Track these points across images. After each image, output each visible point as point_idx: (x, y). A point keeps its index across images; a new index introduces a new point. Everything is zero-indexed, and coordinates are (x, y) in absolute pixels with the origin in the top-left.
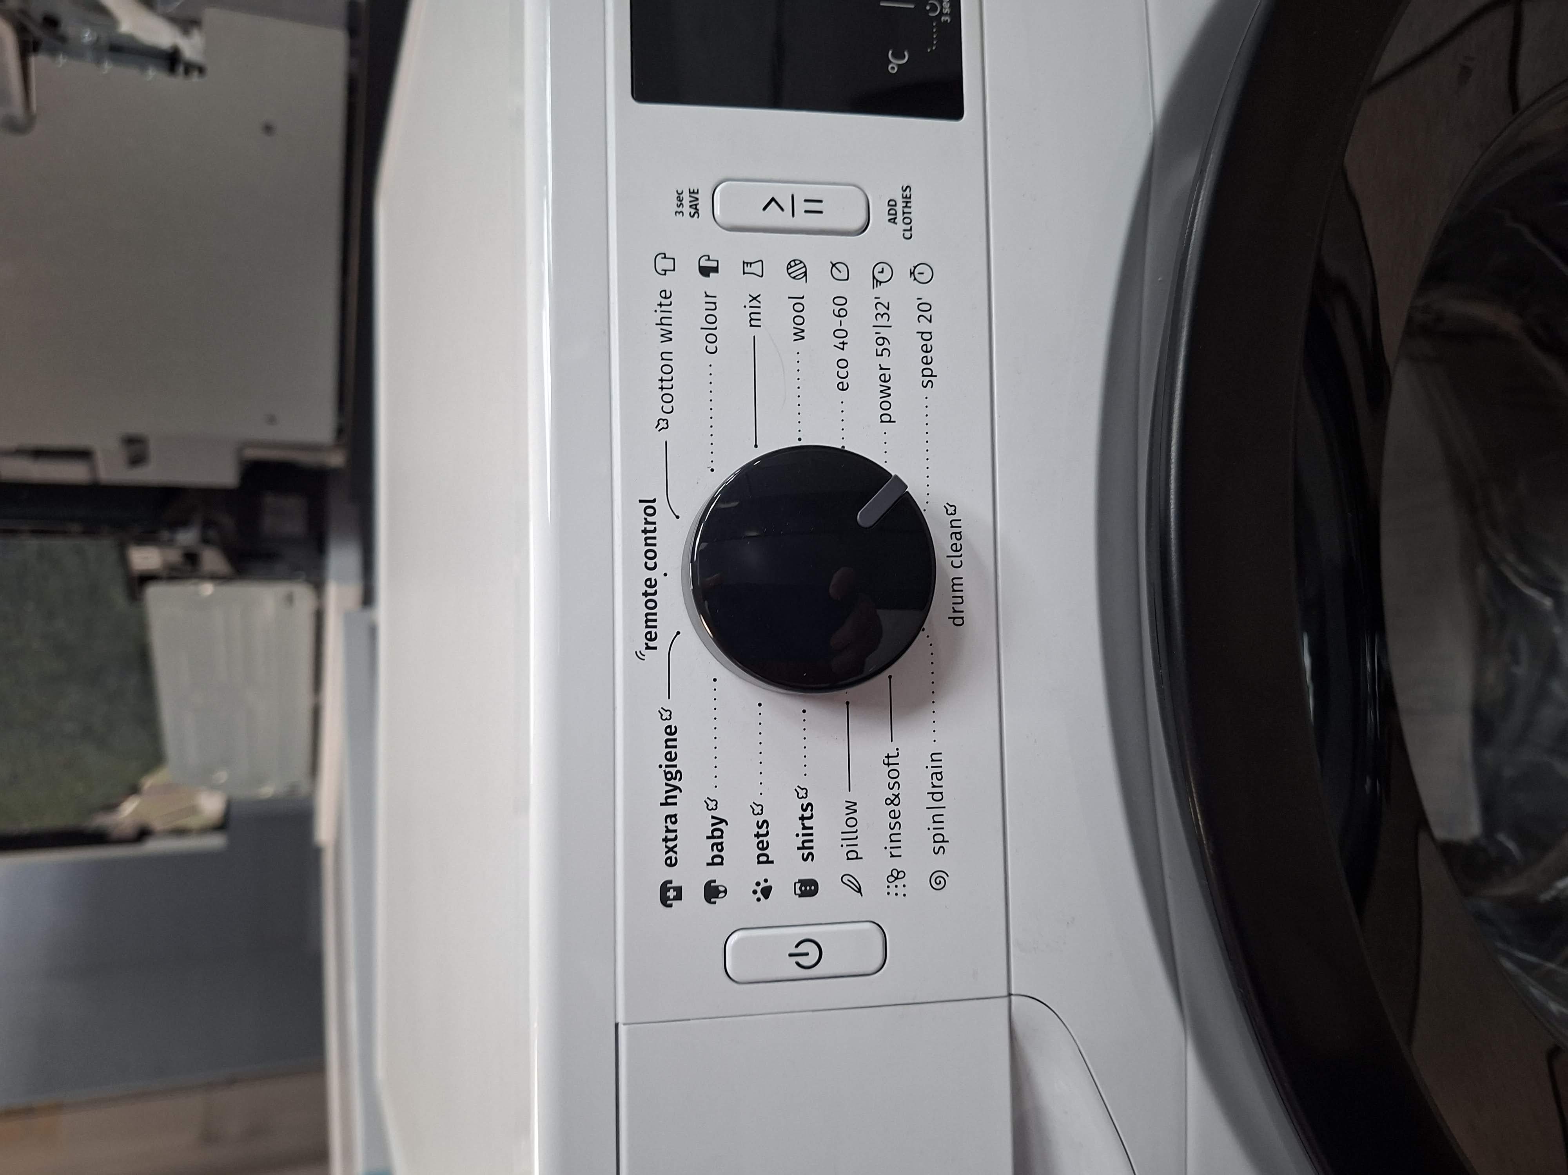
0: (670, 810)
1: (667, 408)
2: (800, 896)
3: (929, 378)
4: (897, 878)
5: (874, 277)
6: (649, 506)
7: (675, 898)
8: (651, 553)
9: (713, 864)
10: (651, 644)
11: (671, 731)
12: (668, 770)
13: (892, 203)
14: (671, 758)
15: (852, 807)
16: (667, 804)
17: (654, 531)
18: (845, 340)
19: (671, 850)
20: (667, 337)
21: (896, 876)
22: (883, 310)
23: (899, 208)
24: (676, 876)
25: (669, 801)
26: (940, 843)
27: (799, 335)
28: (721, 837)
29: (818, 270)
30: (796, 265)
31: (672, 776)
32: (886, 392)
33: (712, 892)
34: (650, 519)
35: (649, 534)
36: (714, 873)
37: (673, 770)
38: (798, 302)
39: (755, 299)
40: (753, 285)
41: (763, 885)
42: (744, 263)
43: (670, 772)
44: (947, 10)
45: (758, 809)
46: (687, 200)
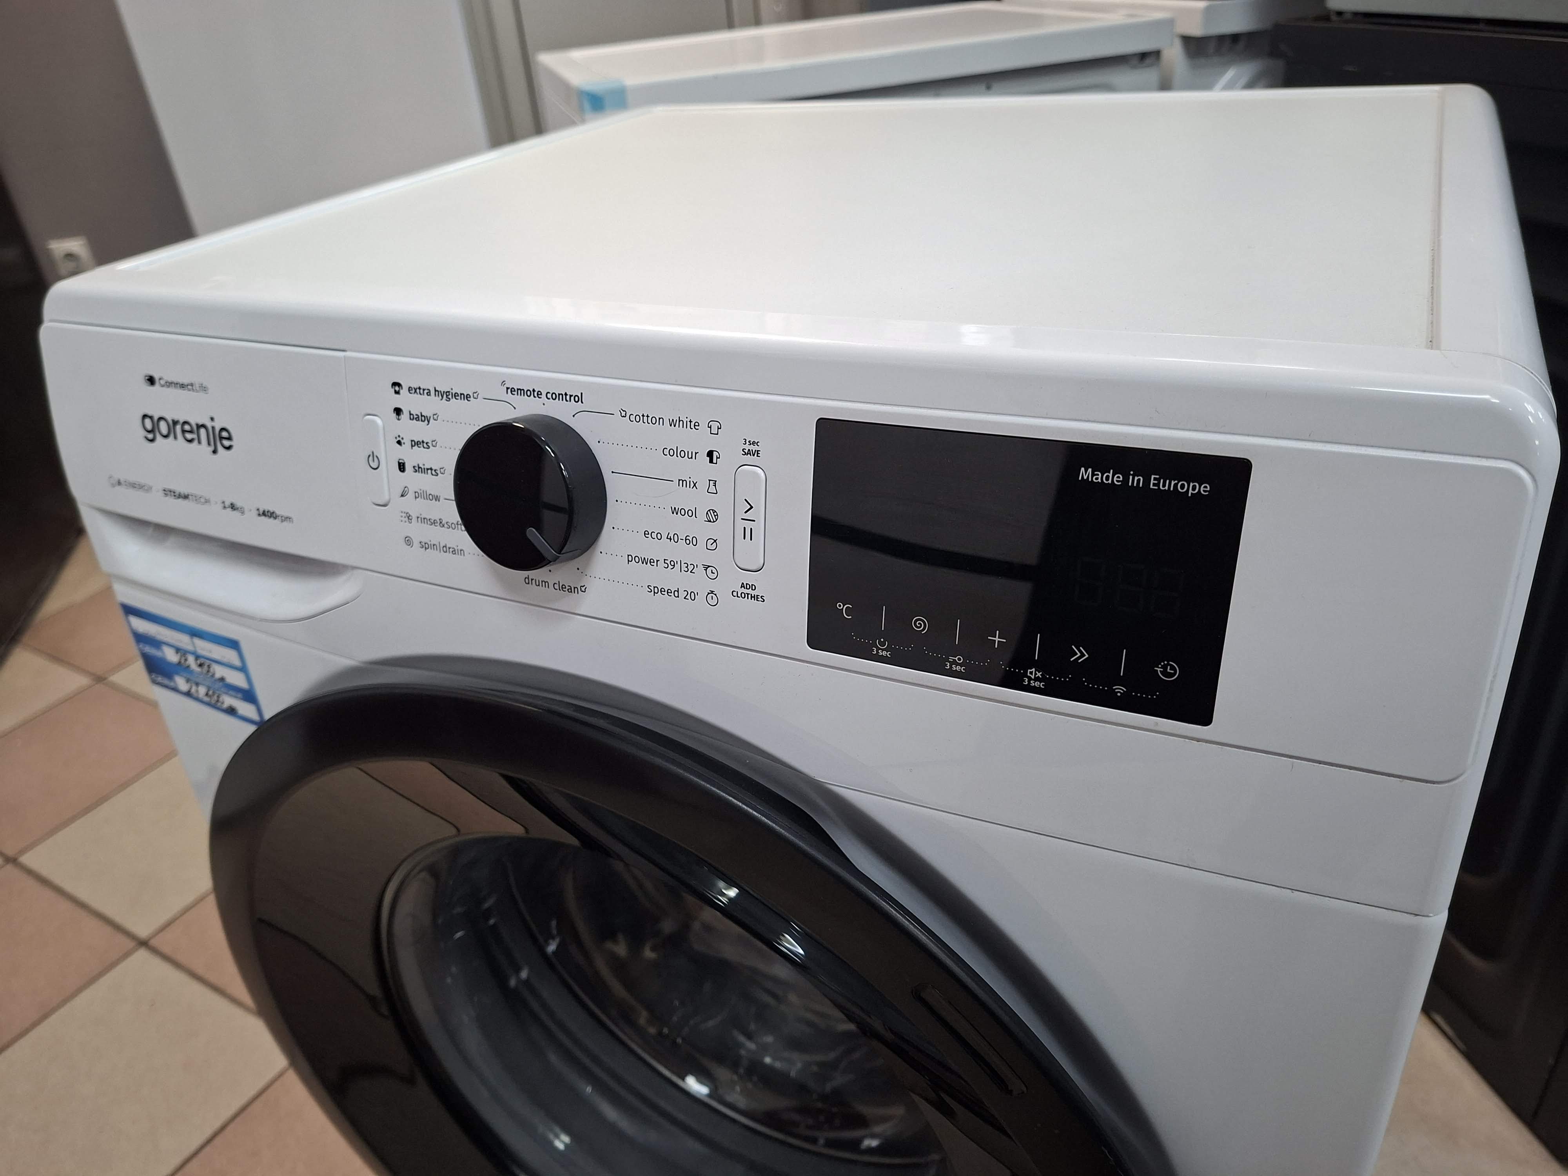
0: (433, 392)
1: (633, 418)
2: (399, 462)
3: (655, 591)
4: (408, 518)
5: (709, 566)
6: (579, 399)
7: (395, 391)
8: (555, 396)
9: (410, 414)
10: (509, 390)
11: (467, 397)
12: (451, 393)
13: (753, 587)
14: (456, 395)
15: (438, 499)
16: (435, 391)
17: (567, 401)
18: (672, 540)
19: (415, 390)
20: (672, 423)
21: (409, 517)
22: (690, 569)
23: (750, 591)
24: (405, 392)
25: (437, 393)
26: (425, 546)
27: (675, 511)
28: (422, 421)
29: (712, 530)
30: (715, 516)
31: (447, 395)
32: (645, 561)
33: (398, 411)
34: (572, 398)
35: (564, 396)
36: (406, 414)
37: (450, 397)
38: (693, 513)
39: (695, 485)
40: (703, 485)
41: (402, 441)
42: (716, 481)
43: (449, 395)
44: (880, 654)
45: (434, 443)
46: (754, 448)
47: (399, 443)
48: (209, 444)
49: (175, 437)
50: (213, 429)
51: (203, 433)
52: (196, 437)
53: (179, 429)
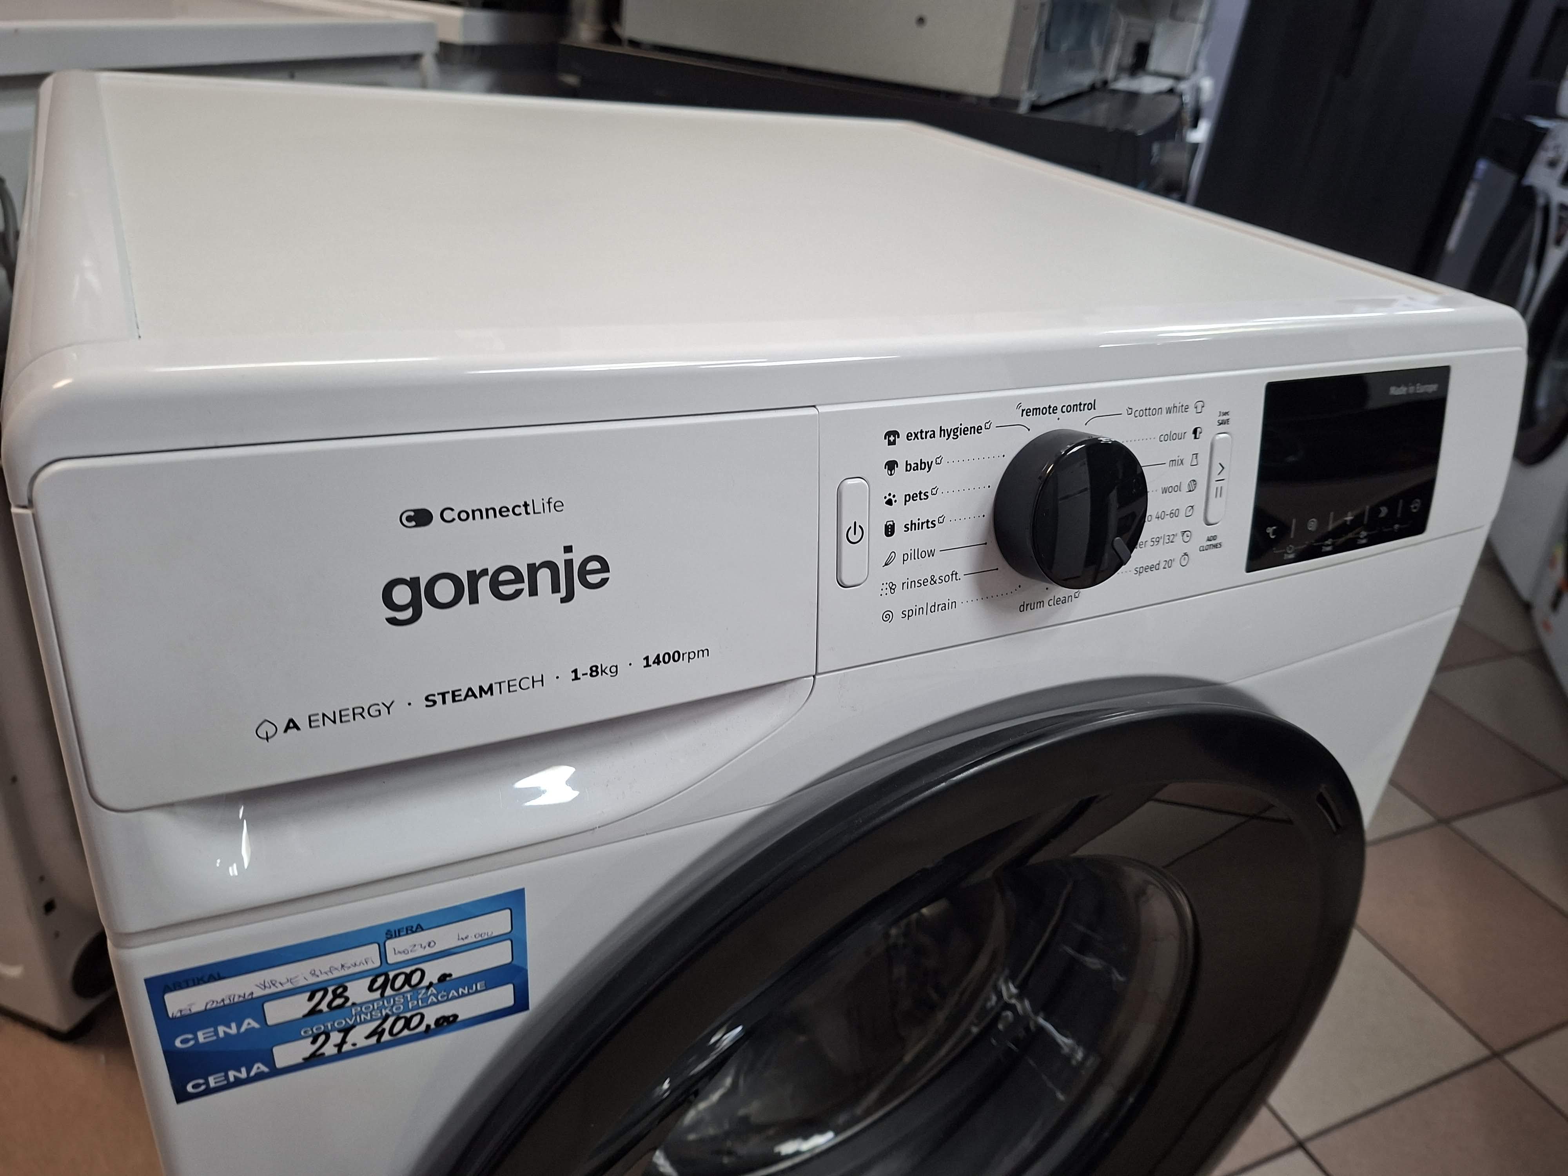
0: (937, 433)
1: (1137, 414)
2: (886, 525)
3: (1139, 571)
4: (891, 588)
5: (1185, 532)
6: (1092, 406)
7: (889, 441)
8: (1071, 408)
9: (907, 465)
10: (1025, 412)
11: (979, 430)
12: (959, 429)
13: (1215, 537)
14: (965, 431)
15: (932, 553)
16: (941, 431)
17: (1080, 410)
19: (916, 435)
20: (1169, 411)
22: (1171, 539)
23: (1213, 542)
24: (901, 440)
25: (943, 432)
26: (907, 615)
27: (1164, 491)
28: (921, 469)
29: (1191, 498)
30: (1194, 484)
31: (955, 433)
33: (891, 465)
34: (1086, 406)
35: (1078, 407)
36: (902, 465)
37: (958, 433)
38: (1179, 488)
39: (1182, 461)
40: (1188, 461)
41: (893, 500)
42: (1197, 454)
43: (957, 431)
45: (935, 491)
46: (1225, 417)
47: (889, 502)
48: (556, 589)
49: (474, 600)
50: (569, 563)
51: (543, 576)
52: (525, 586)
53: (484, 584)
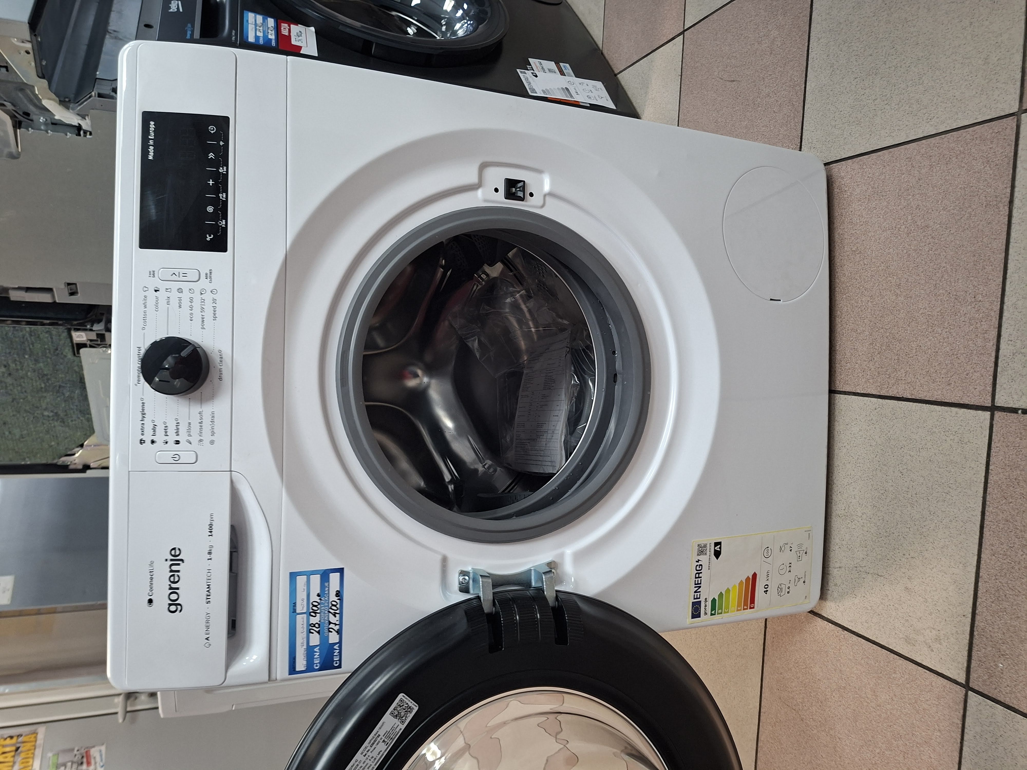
0: (143, 422)
1: (145, 324)
2: (175, 444)
3: (215, 318)
5: (201, 293)
6: (139, 349)
7: (144, 443)
9: (153, 435)
10: (139, 382)
11: (143, 403)
13: (206, 274)
14: (143, 410)
15: (190, 423)
18: (192, 308)
19: (143, 431)
20: (145, 307)
21: (201, 441)
22: (203, 301)
23: (208, 275)
24: (144, 438)
25: (143, 420)
26: (213, 434)
27: (180, 307)
28: (155, 429)
29: (186, 291)
30: (180, 289)
31: (143, 414)
32: (203, 321)
33: (153, 442)
34: (139, 352)
35: (139, 355)
36: (153, 438)
38: (180, 298)
39: (169, 298)
40: (168, 294)
41: (166, 441)
42: (166, 289)
44: (224, 224)
45: (165, 423)
46: (152, 273)
47: (167, 443)
48: (179, 564)
49: (178, 589)
50: (172, 560)
51: (174, 568)
52: (176, 573)
53: (174, 586)
